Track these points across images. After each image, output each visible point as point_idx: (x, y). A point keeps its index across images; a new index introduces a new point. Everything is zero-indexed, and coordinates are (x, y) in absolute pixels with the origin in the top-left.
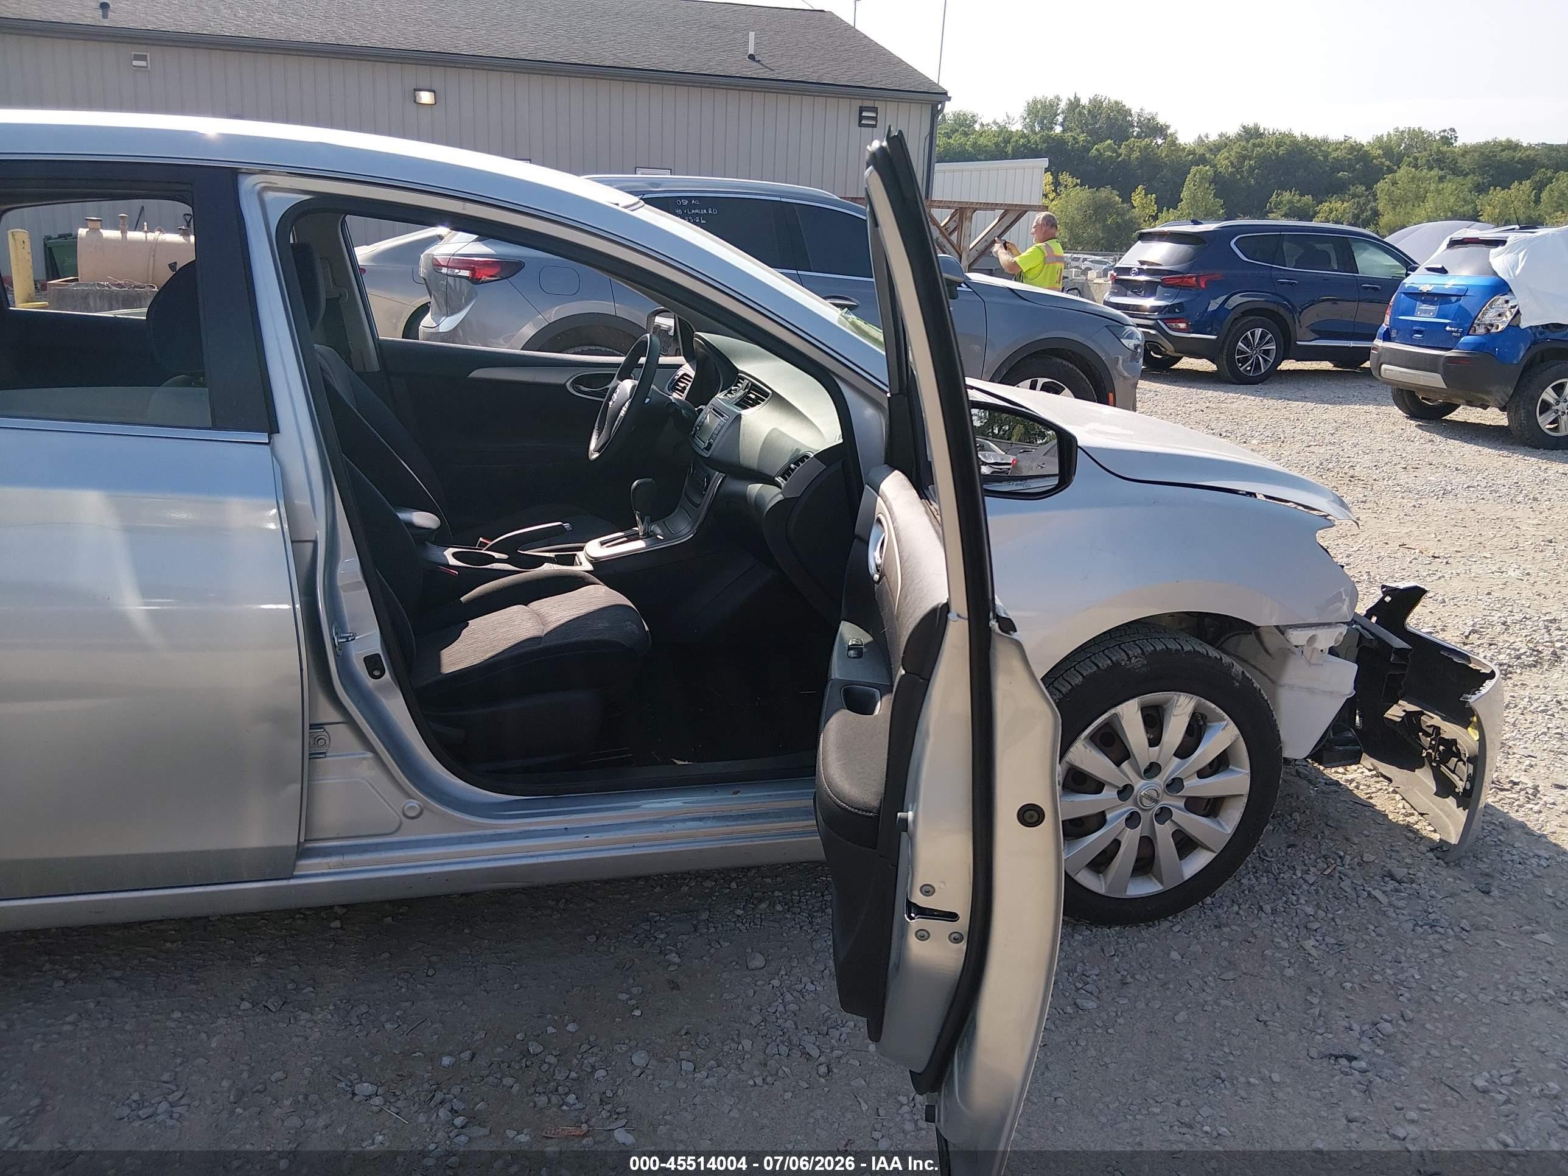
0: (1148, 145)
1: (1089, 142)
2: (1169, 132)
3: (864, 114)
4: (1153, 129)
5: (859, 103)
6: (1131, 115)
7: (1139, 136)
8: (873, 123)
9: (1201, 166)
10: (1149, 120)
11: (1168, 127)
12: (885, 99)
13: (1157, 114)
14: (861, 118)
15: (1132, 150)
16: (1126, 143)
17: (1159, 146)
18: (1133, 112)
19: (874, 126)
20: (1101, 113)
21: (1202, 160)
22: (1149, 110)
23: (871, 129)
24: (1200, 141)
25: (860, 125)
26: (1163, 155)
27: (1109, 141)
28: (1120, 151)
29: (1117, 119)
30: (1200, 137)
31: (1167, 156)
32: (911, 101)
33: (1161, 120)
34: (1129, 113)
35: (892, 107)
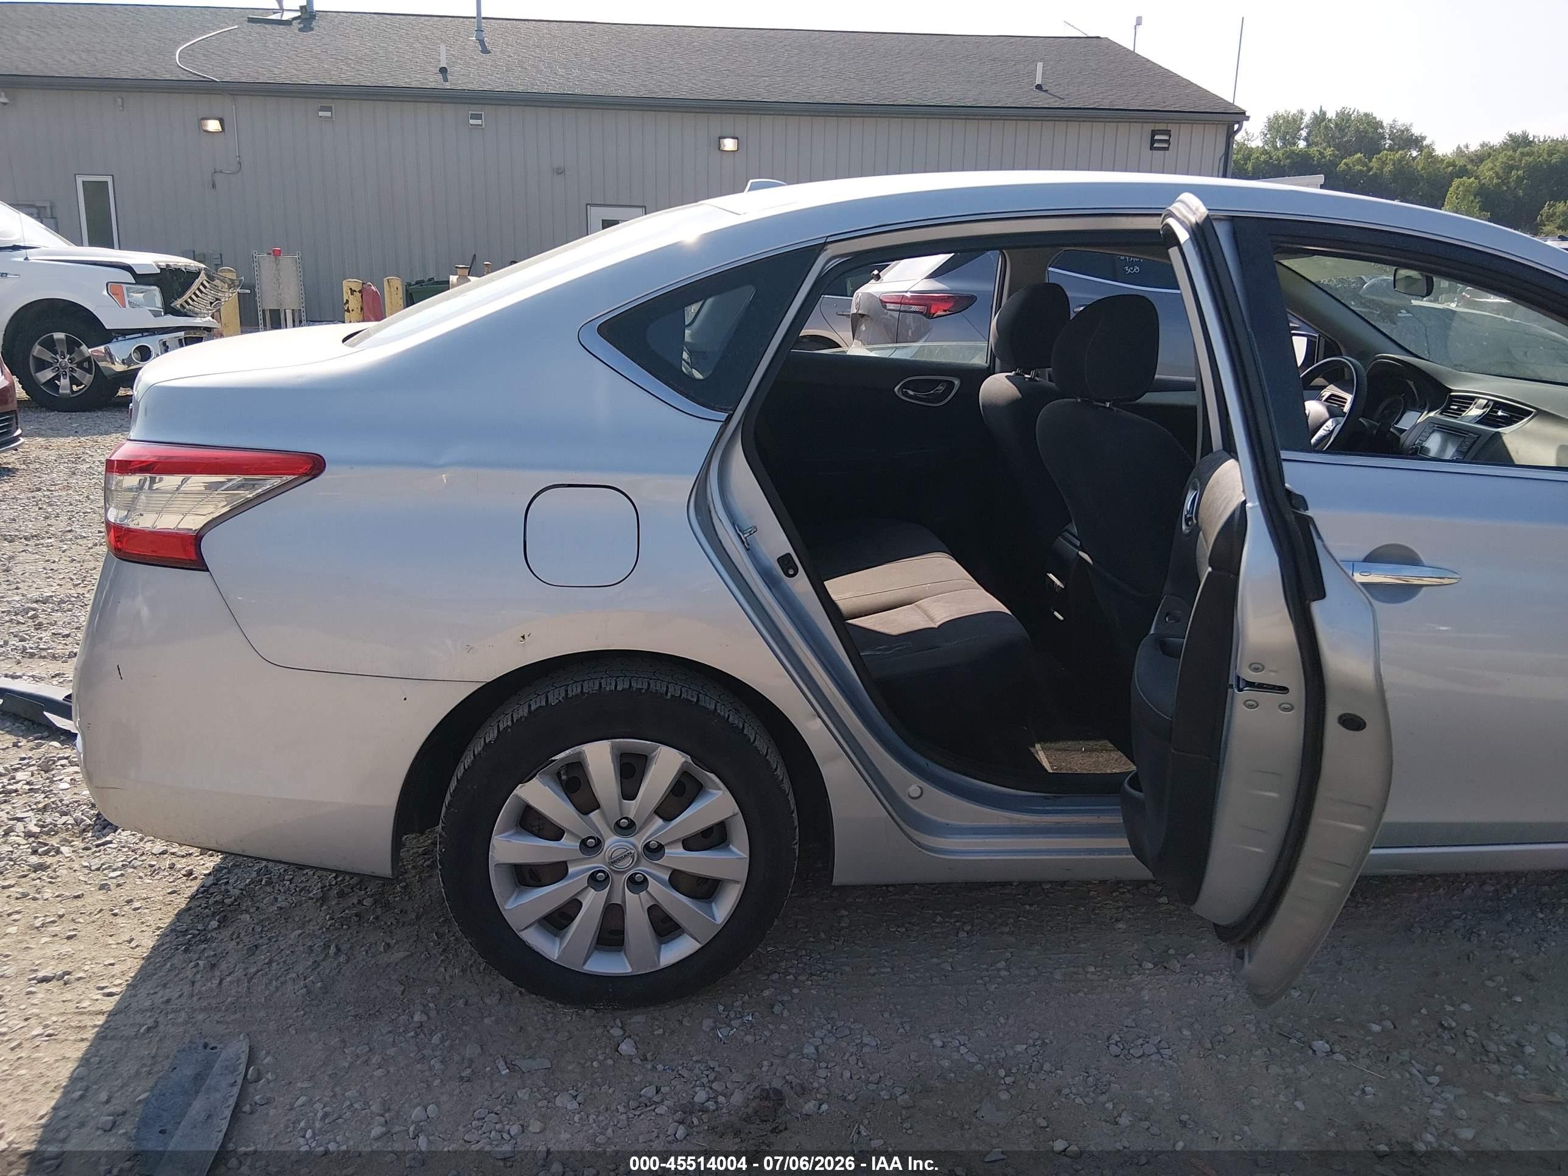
0: (1403, 158)
1: (1336, 156)
2: (1425, 143)
3: (1156, 137)
4: (1407, 140)
5: (1151, 127)
6: (1382, 127)
7: (1391, 149)
8: (1166, 145)
9: (1465, 178)
10: (1403, 131)
11: (1424, 138)
12: (1179, 122)
13: (1411, 125)
14: (1153, 141)
15: (1384, 163)
16: (1378, 156)
17: (1414, 159)
18: (1385, 124)
19: (1166, 149)
20: (1349, 127)
21: (1462, 172)
22: (1402, 121)
23: (1162, 152)
24: (1459, 152)
25: (1152, 148)
26: (1419, 168)
27: (1359, 155)
28: (1371, 164)
29: (1367, 132)
30: (1459, 147)
31: (1423, 168)
32: (1205, 122)
33: (1416, 131)
34: (1380, 125)
35: (1185, 129)
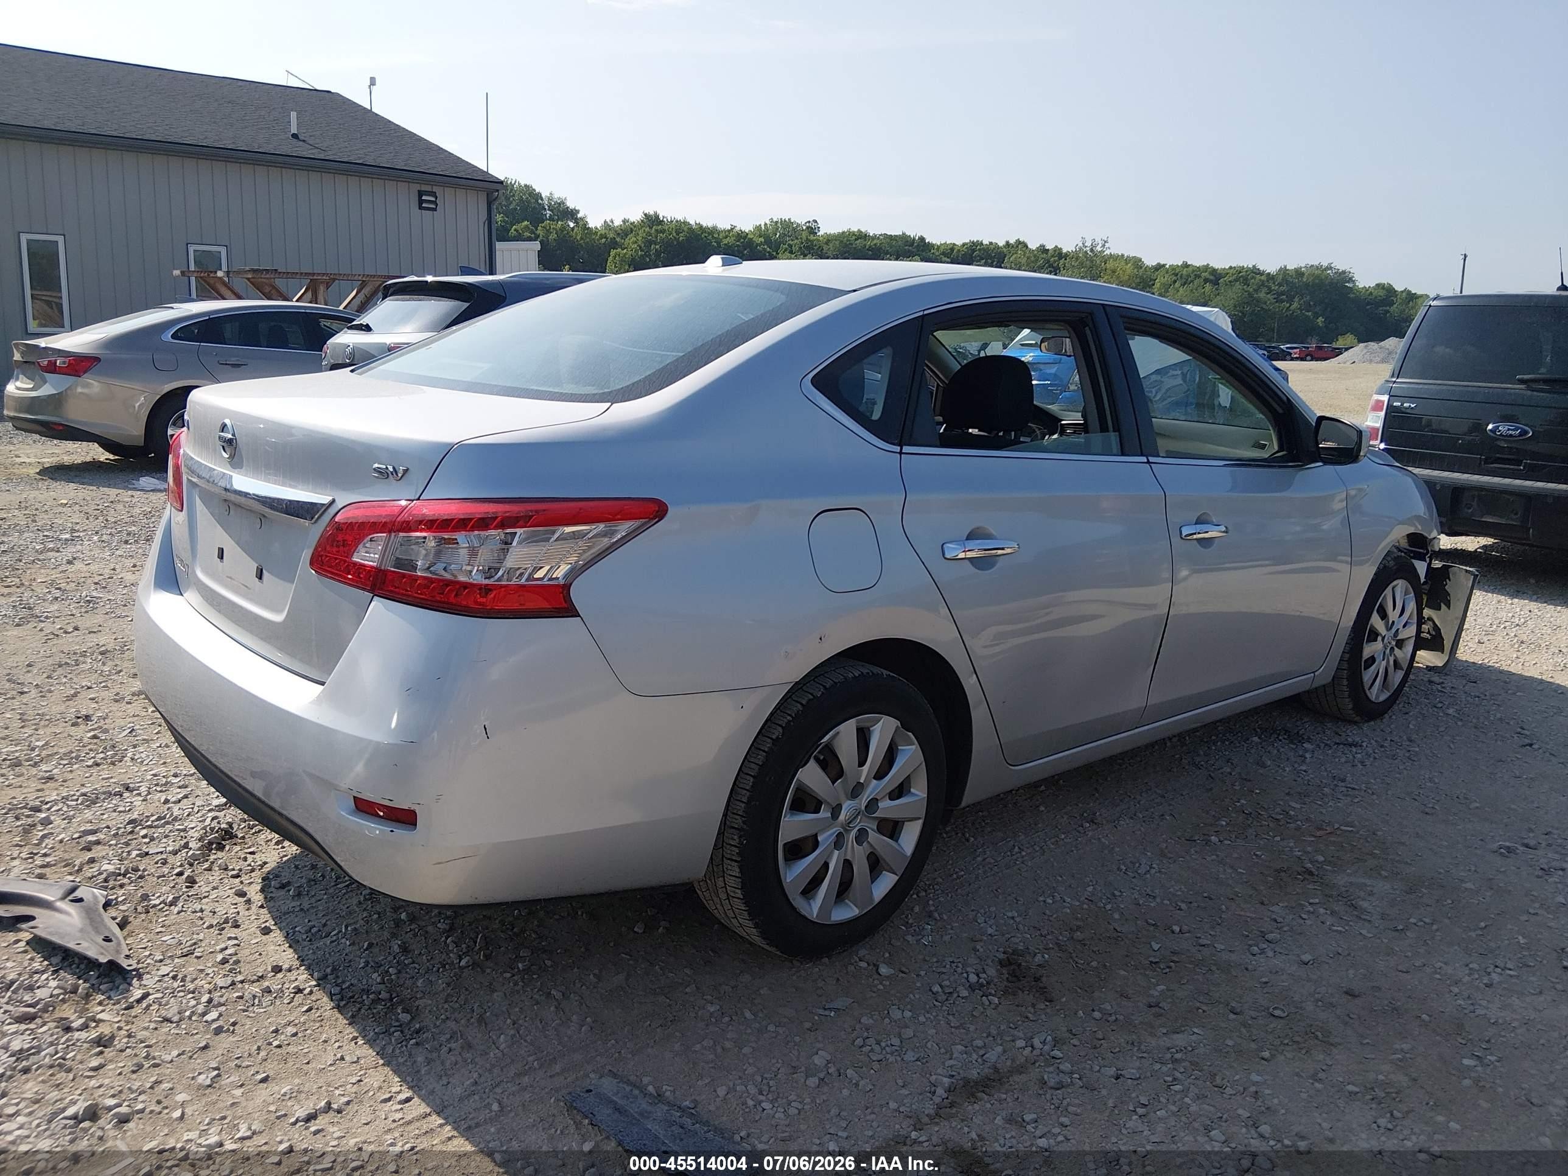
0: (563, 229)
1: (506, 222)
2: (579, 216)
3: (424, 198)
4: (564, 212)
5: (417, 187)
6: (542, 200)
7: (551, 219)
8: (433, 206)
9: (619, 250)
10: (560, 204)
11: (578, 212)
12: (444, 185)
13: (565, 199)
14: (421, 202)
15: (548, 232)
16: (543, 225)
17: (573, 229)
18: (543, 196)
19: (435, 210)
20: (514, 195)
21: (614, 244)
22: (558, 195)
23: (431, 212)
24: (607, 225)
25: (421, 208)
26: (578, 238)
27: (526, 223)
28: (538, 232)
29: (529, 202)
30: (605, 222)
31: (582, 239)
32: (466, 188)
33: (571, 204)
34: (539, 196)
35: (449, 192)
